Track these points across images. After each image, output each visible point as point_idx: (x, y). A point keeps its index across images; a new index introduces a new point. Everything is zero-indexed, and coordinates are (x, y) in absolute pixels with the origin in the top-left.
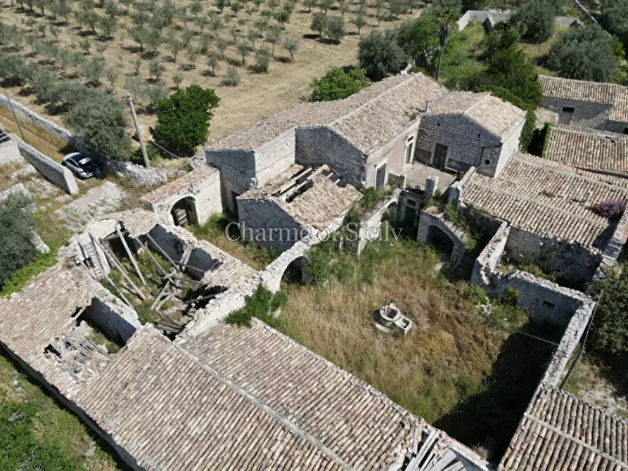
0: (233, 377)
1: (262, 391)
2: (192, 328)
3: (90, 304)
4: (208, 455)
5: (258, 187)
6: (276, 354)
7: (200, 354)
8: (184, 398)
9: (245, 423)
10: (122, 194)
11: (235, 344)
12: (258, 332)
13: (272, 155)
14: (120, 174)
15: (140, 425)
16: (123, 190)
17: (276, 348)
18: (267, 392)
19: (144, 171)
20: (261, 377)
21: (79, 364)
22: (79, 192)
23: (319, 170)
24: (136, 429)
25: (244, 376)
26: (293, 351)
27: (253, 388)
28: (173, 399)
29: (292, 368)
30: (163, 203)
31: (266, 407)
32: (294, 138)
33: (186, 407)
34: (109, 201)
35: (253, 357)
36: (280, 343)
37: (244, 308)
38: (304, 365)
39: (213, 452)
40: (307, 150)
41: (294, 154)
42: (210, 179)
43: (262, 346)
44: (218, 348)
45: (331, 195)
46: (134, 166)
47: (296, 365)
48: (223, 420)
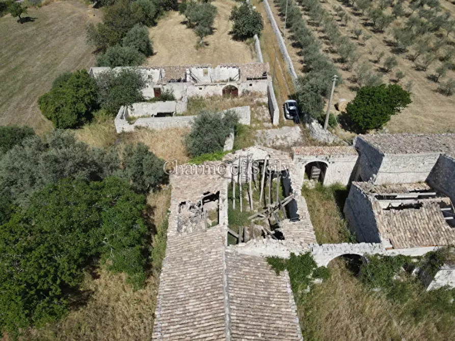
0: (232, 296)
1: (238, 321)
2: (241, 247)
3: (215, 193)
4: (183, 327)
5: (375, 183)
6: (274, 307)
7: (230, 267)
8: (201, 284)
9: (211, 331)
10: (299, 138)
11: (257, 277)
12: (279, 282)
13: (403, 165)
14: (307, 125)
15: (174, 278)
16: (302, 136)
17: (279, 303)
18: (240, 325)
19: (320, 130)
20: (248, 312)
21: (189, 221)
22: (278, 125)
23: (439, 199)
24: (172, 278)
25: (239, 302)
26: (288, 315)
27: (235, 314)
28: (197, 279)
29: (274, 326)
30: (302, 158)
31: (228, 333)
32: (435, 161)
33: (198, 290)
34: (289, 139)
35: (258, 295)
36: (285, 302)
37: (286, 260)
38: (285, 332)
39: (185, 328)
40: (441, 177)
41: (428, 174)
42: (347, 158)
43: (271, 293)
44: (244, 272)
45: (431, 225)
46: (317, 124)
47: (280, 326)
48: (205, 316)
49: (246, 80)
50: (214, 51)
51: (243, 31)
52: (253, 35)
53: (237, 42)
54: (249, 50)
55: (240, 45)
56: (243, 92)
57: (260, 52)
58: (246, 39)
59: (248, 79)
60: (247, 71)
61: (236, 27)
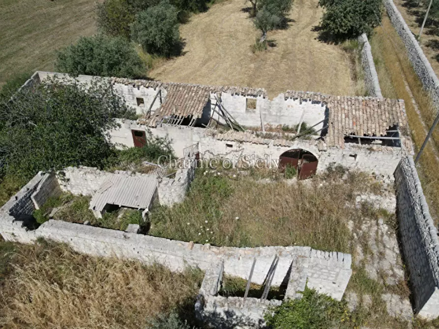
49: (342, 140)
50: (283, 57)
51: (341, 26)
52: (358, 34)
53: (325, 44)
54: (348, 62)
55: (332, 51)
56: (329, 169)
57: (373, 69)
58: (343, 40)
59: (348, 139)
60: (347, 116)
61: (329, 17)
